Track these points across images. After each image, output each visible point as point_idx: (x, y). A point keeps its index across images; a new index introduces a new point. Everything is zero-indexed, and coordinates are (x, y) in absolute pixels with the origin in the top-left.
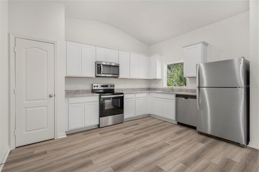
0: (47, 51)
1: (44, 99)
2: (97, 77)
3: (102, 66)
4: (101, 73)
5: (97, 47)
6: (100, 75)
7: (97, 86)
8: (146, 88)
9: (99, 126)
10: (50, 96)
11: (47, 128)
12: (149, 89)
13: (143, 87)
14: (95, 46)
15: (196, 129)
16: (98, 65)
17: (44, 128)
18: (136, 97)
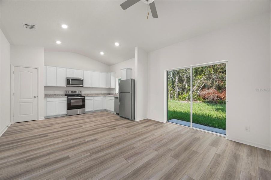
0: (33, 73)
1: (31, 99)
2: (67, 86)
3: (70, 80)
4: (70, 84)
5: (68, 69)
6: (69, 85)
7: (69, 92)
8: (107, 94)
9: (67, 115)
10: (35, 97)
11: (33, 114)
12: (109, 94)
13: (105, 93)
14: (66, 68)
15: (118, 114)
16: (68, 79)
17: (31, 114)
18: (95, 99)
